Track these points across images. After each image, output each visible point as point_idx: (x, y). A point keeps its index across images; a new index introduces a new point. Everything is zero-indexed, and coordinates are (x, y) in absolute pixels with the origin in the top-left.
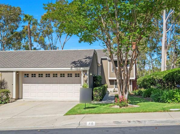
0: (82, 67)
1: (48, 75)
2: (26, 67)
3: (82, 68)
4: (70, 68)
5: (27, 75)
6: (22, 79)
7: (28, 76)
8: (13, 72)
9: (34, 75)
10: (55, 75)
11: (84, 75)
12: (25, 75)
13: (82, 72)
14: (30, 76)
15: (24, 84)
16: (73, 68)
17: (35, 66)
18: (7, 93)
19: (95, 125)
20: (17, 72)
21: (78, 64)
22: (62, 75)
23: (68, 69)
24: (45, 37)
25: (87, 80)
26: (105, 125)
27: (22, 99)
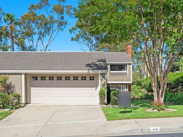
0: (99, 69)
1: (59, 78)
2: (37, 69)
3: (99, 71)
4: (87, 71)
5: (35, 77)
6: (30, 82)
7: (37, 79)
8: (21, 74)
9: (43, 78)
10: (67, 78)
11: (101, 78)
12: (34, 77)
13: (100, 75)
14: (39, 79)
15: (32, 87)
16: (90, 71)
17: (47, 68)
18: (18, 97)
19: (159, 131)
20: (26, 74)
21: (94, 67)
22: (76, 78)
23: (86, 72)
24: (24, 38)
25: (105, 84)
26: (172, 130)
27: (30, 103)
